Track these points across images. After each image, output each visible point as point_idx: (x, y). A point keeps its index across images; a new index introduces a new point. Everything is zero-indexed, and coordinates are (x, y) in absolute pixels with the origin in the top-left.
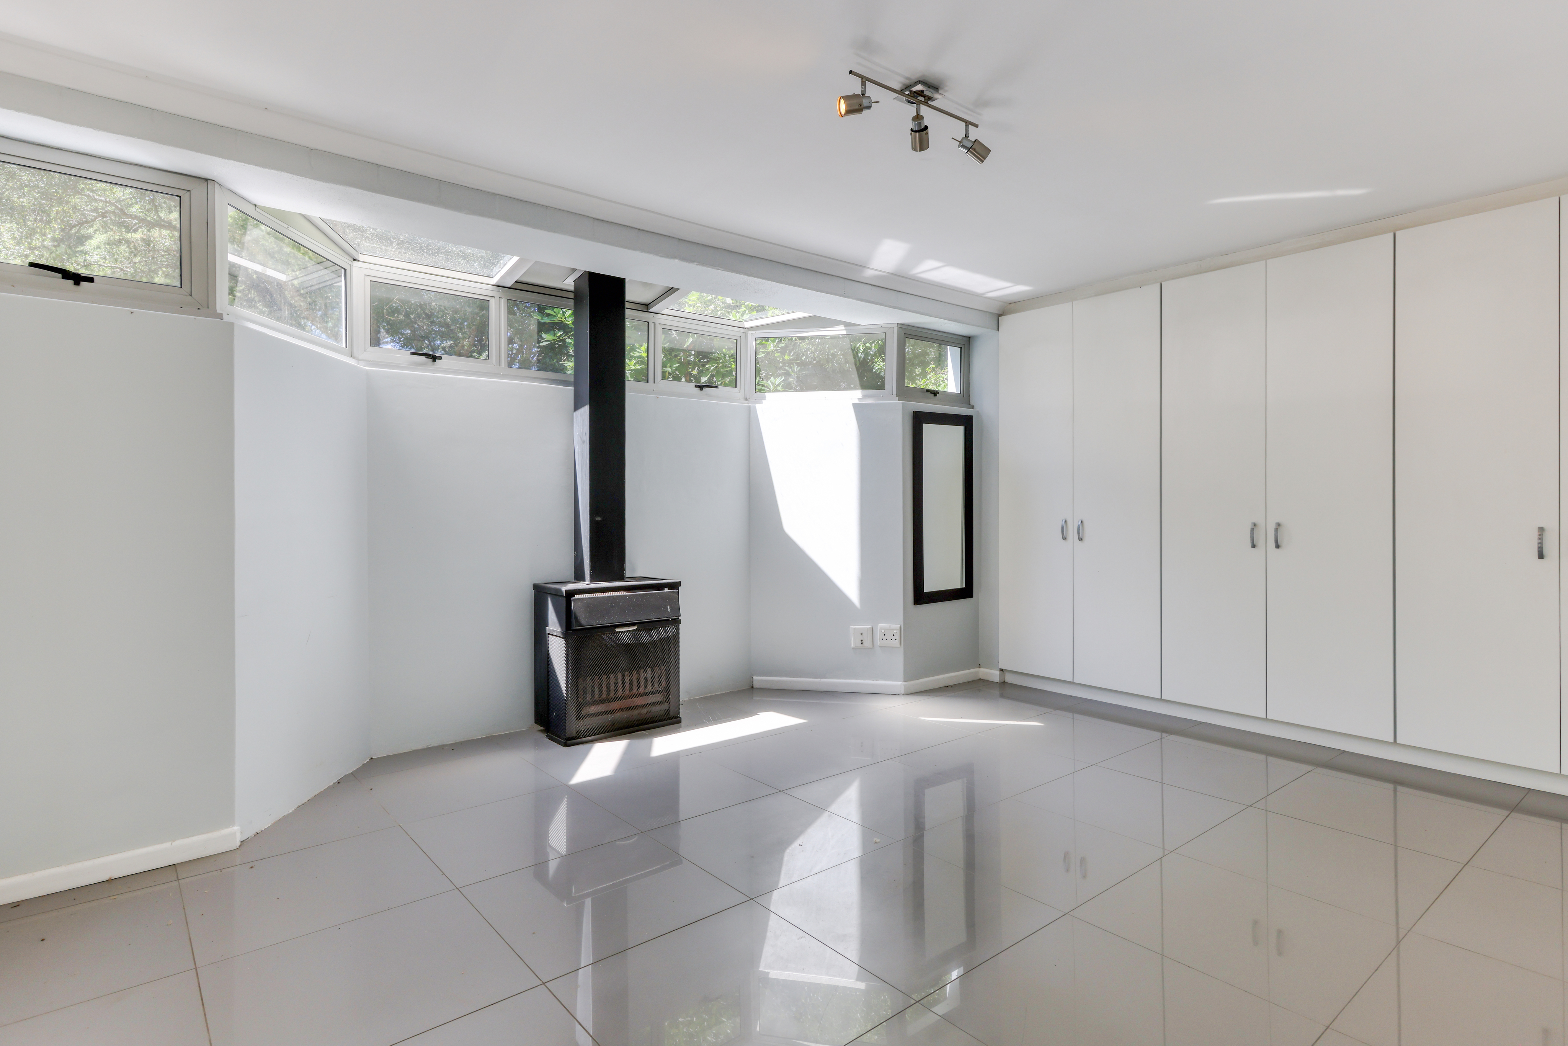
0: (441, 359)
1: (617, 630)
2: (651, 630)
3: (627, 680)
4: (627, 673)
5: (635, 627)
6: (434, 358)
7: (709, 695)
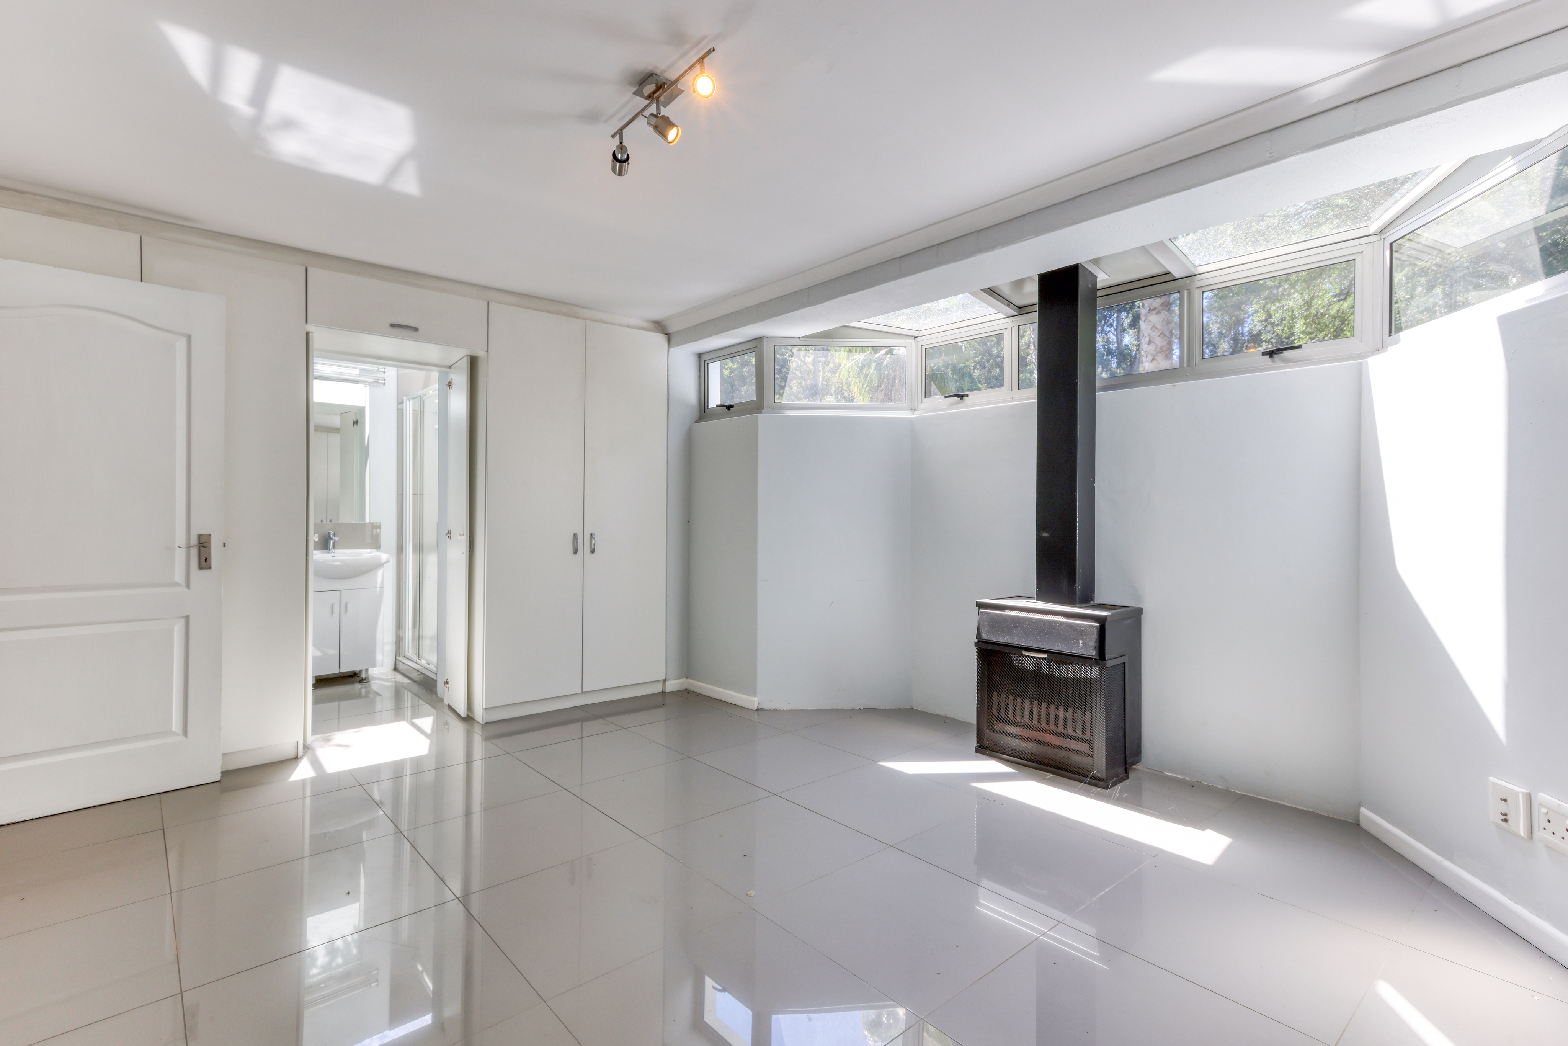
0: (968, 396)
1: (1025, 653)
2: (1066, 664)
3: (1035, 711)
4: (1035, 703)
5: (1045, 656)
6: (962, 397)
7: (1264, 798)
